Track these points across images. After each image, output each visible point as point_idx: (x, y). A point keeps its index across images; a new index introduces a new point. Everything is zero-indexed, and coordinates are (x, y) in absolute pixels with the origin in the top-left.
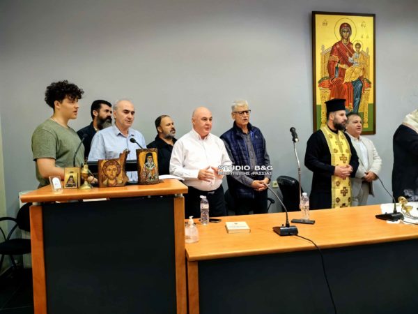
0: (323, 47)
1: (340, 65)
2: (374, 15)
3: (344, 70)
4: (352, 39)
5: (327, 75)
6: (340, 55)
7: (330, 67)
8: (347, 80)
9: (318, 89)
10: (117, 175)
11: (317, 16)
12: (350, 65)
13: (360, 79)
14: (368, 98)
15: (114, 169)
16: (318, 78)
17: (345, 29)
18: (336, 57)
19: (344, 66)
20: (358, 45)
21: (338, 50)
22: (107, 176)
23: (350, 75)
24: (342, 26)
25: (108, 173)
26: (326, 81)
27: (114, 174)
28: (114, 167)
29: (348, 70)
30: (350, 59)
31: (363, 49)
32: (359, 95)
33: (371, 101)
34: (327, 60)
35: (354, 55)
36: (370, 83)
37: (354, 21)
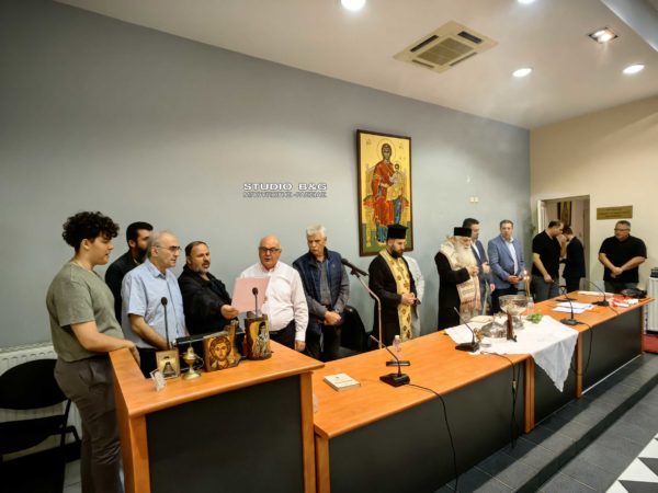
0: (367, 165)
1: (382, 185)
2: (409, 139)
3: (386, 189)
4: (392, 159)
5: (371, 193)
6: (382, 174)
7: (374, 186)
8: (389, 198)
9: (363, 207)
10: (228, 354)
11: (362, 135)
12: (391, 184)
13: (399, 197)
14: (406, 216)
15: (223, 348)
16: (363, 197)
17: (386, 149)
18: (378, 176)
19: (386, 185)
20: (397, 166)
21: (381, 169)
22: (216, 357)
23: (392, 194)
24: (384, 146)
25: (217, 353)
26: (370, 200)
27: (224, 353)
28: (223, 345)
29: (389, 189)
30: (391, 179)
31: (402, 170)
32: (399, 212)
33: (409, 219)
34: (371, 178)
35: (395, 175)
36: (407, 202)
37: (393, 142)
